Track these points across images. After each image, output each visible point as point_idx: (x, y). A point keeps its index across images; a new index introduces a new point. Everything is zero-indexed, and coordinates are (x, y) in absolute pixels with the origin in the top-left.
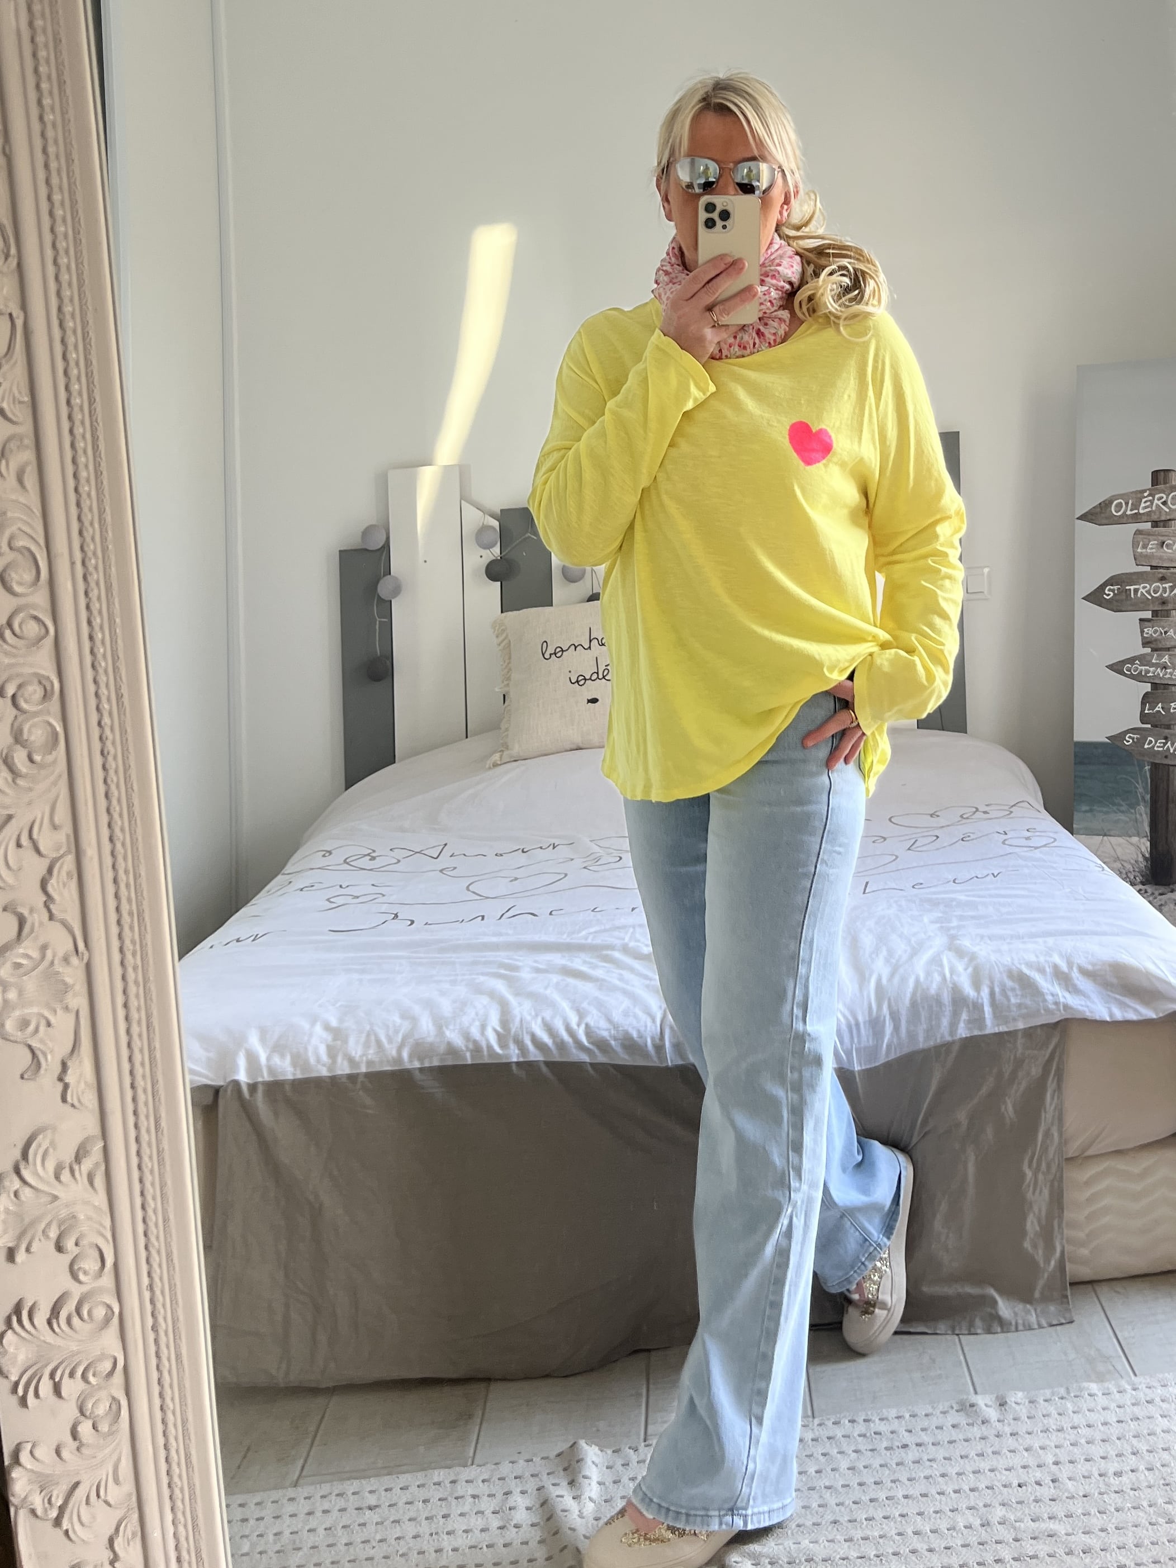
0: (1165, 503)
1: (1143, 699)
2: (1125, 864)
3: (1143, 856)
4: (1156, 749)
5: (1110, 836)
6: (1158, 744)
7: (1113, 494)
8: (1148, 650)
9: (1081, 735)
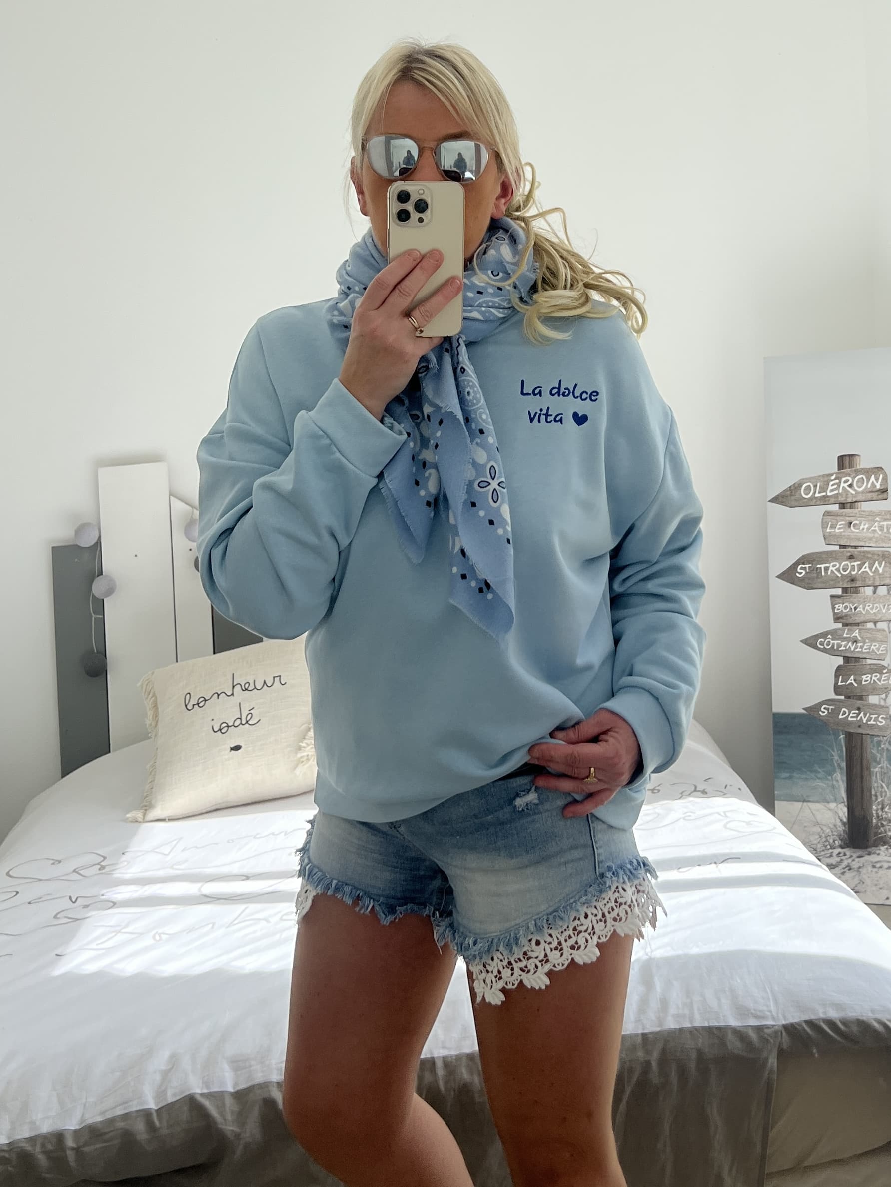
0: (850, 486)
1: (836, 672)
2: (824, 828)
3: (841, 820)
4: (849, 719)
5: (809, 801)
6: (851, 715)
7: (804, 477)
8: (839, 626)
9: (778, 707)
